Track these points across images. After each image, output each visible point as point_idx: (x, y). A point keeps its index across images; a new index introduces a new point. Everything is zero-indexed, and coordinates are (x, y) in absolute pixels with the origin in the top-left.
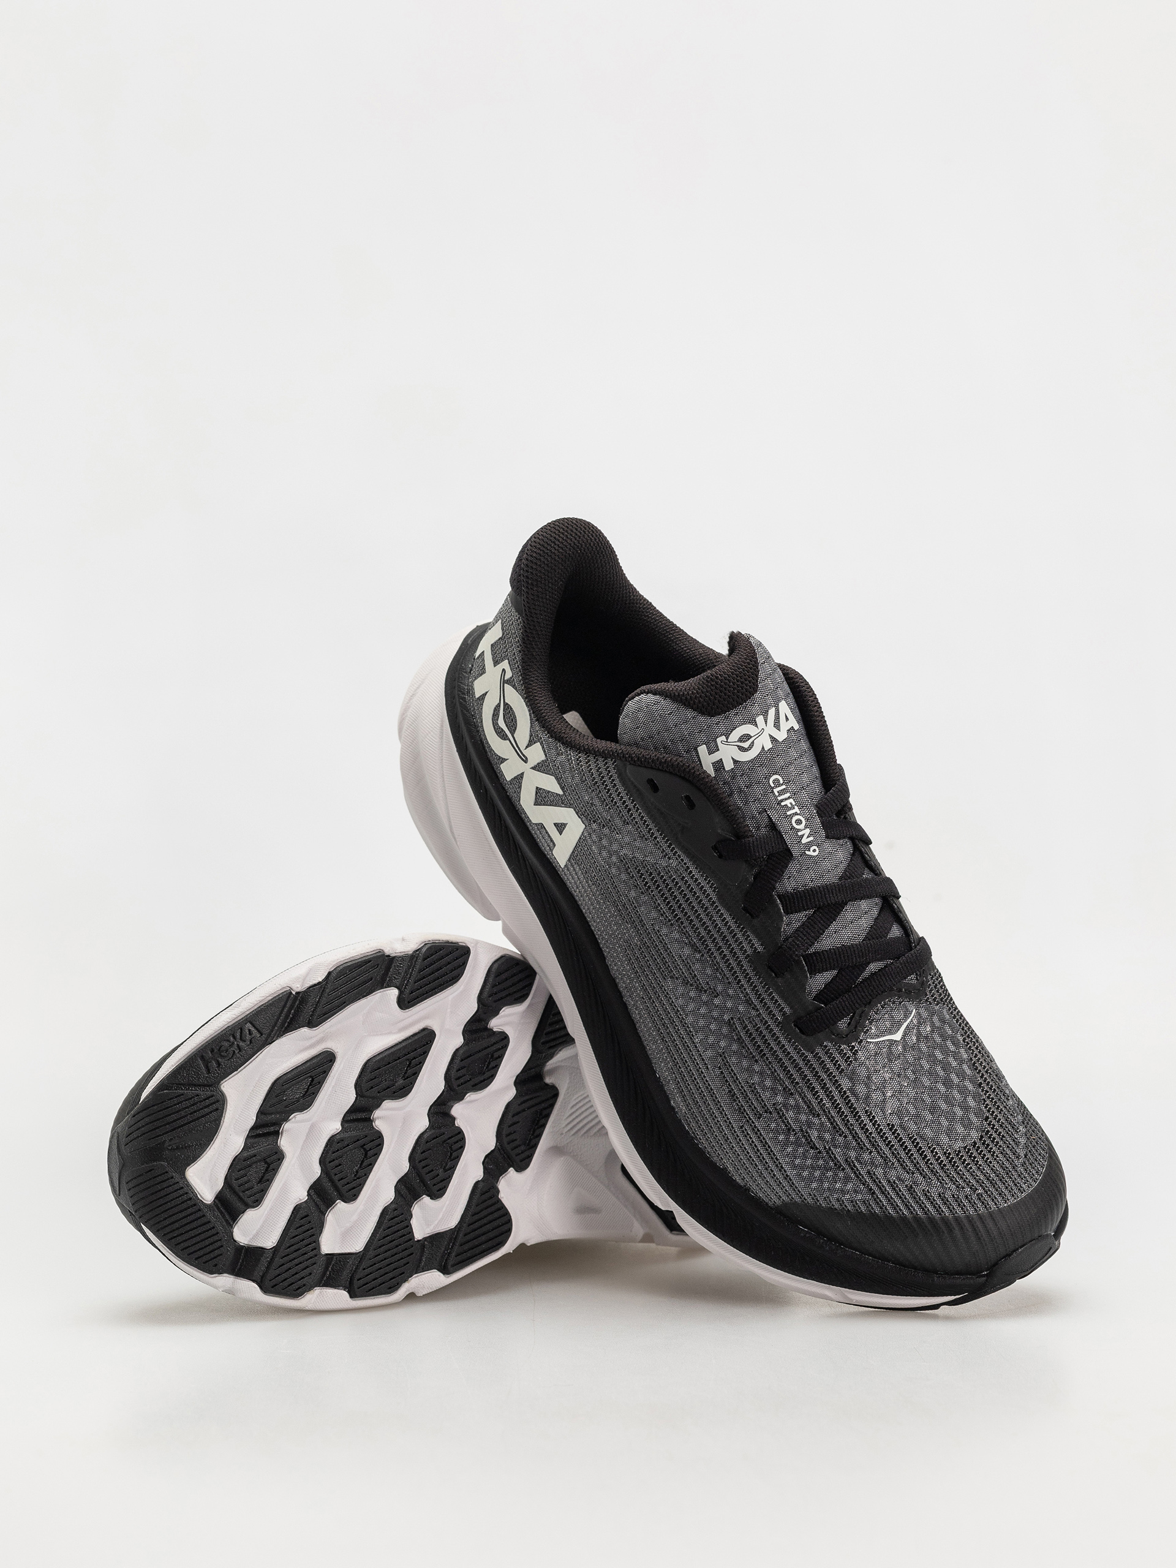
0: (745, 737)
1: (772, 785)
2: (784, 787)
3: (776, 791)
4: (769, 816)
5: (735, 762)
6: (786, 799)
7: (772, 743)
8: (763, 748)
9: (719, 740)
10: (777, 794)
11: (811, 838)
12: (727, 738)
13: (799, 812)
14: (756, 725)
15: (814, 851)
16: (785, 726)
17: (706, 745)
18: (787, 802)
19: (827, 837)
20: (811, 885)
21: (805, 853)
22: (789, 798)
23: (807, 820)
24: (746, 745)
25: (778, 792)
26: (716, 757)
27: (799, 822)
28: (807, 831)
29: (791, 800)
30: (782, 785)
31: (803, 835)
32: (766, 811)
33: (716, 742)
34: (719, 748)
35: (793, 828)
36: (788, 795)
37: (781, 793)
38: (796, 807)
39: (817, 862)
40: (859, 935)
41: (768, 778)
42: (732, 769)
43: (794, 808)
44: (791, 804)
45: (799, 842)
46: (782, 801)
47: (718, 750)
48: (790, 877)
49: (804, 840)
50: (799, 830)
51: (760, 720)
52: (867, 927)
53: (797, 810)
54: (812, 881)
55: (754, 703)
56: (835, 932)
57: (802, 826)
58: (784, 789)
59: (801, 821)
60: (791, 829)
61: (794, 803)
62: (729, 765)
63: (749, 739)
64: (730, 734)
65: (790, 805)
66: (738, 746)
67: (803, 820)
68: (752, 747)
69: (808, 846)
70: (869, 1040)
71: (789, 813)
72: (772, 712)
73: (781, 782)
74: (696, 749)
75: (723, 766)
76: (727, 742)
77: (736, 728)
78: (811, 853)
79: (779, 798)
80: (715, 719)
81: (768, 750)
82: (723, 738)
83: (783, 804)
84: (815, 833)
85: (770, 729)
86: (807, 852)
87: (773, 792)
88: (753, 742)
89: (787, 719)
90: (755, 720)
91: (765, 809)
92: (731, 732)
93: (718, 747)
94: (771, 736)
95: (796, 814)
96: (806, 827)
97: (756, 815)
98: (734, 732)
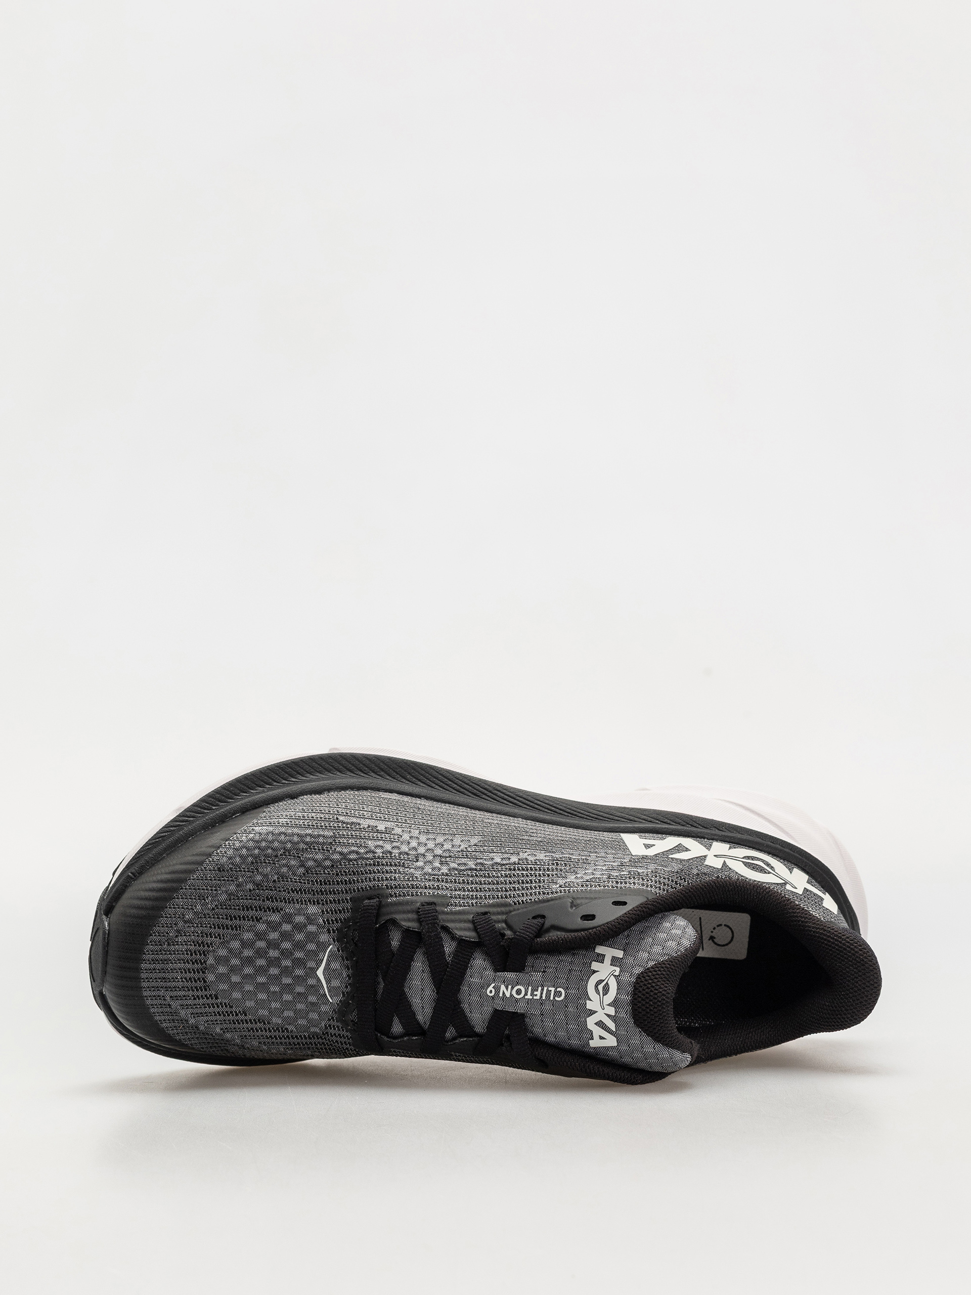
0: (606, 990)
1: (558, 989)
2: (552, 998)
3: (553, 989)
5: (594, 972)
6: (542, 994)
7: (590, 1010)
9: (618, 969)
10: (550, 989)
11: (501, 995)
12: (615, 976)
13: (526, 997)
15: (491, 992)
16: (597, 1031)
17: (621, 959)
18: (538, 993)
22: (541, 997)
23: (517, 1000)
24: (600, 987)
25: (551, 991)
26: (608, 960)
27: (519, 992)
28: (508, 995)
29: (538, 997)
30: (554, 998)
31: (507, 989)
35: (518, 984)
36: (544, 998)
37: (549, 992)
38: (531, 997)
41: (566, 989)
43: (531, 996)
44: (536, 995)
46: (542, 990)
49: (503, 988)
50: (512, 988)
51: (611, 1011)
53: (529, 997)
59: (519, 995)
61: (535, 998)
62: (595, 966)
63: (603, 993)
65: (535, 993)
66: (603, 981)
68: (596, 991)
69: (497, 989)
70: (331, 946)
71: (530, 988)
72: (612, 1025)
73: (556, 998)
75: (597, 961)
78: (491, 988)
79: (545, 988)
81: (586, 1003)
83: (540, 988)
85: (600, 1016)
87: (554, 986)
88: (599, 994)
89: (601, 1038)
93: (614, 966)
95: (526, 994)
96: (511, 995)
98: (616, 984)
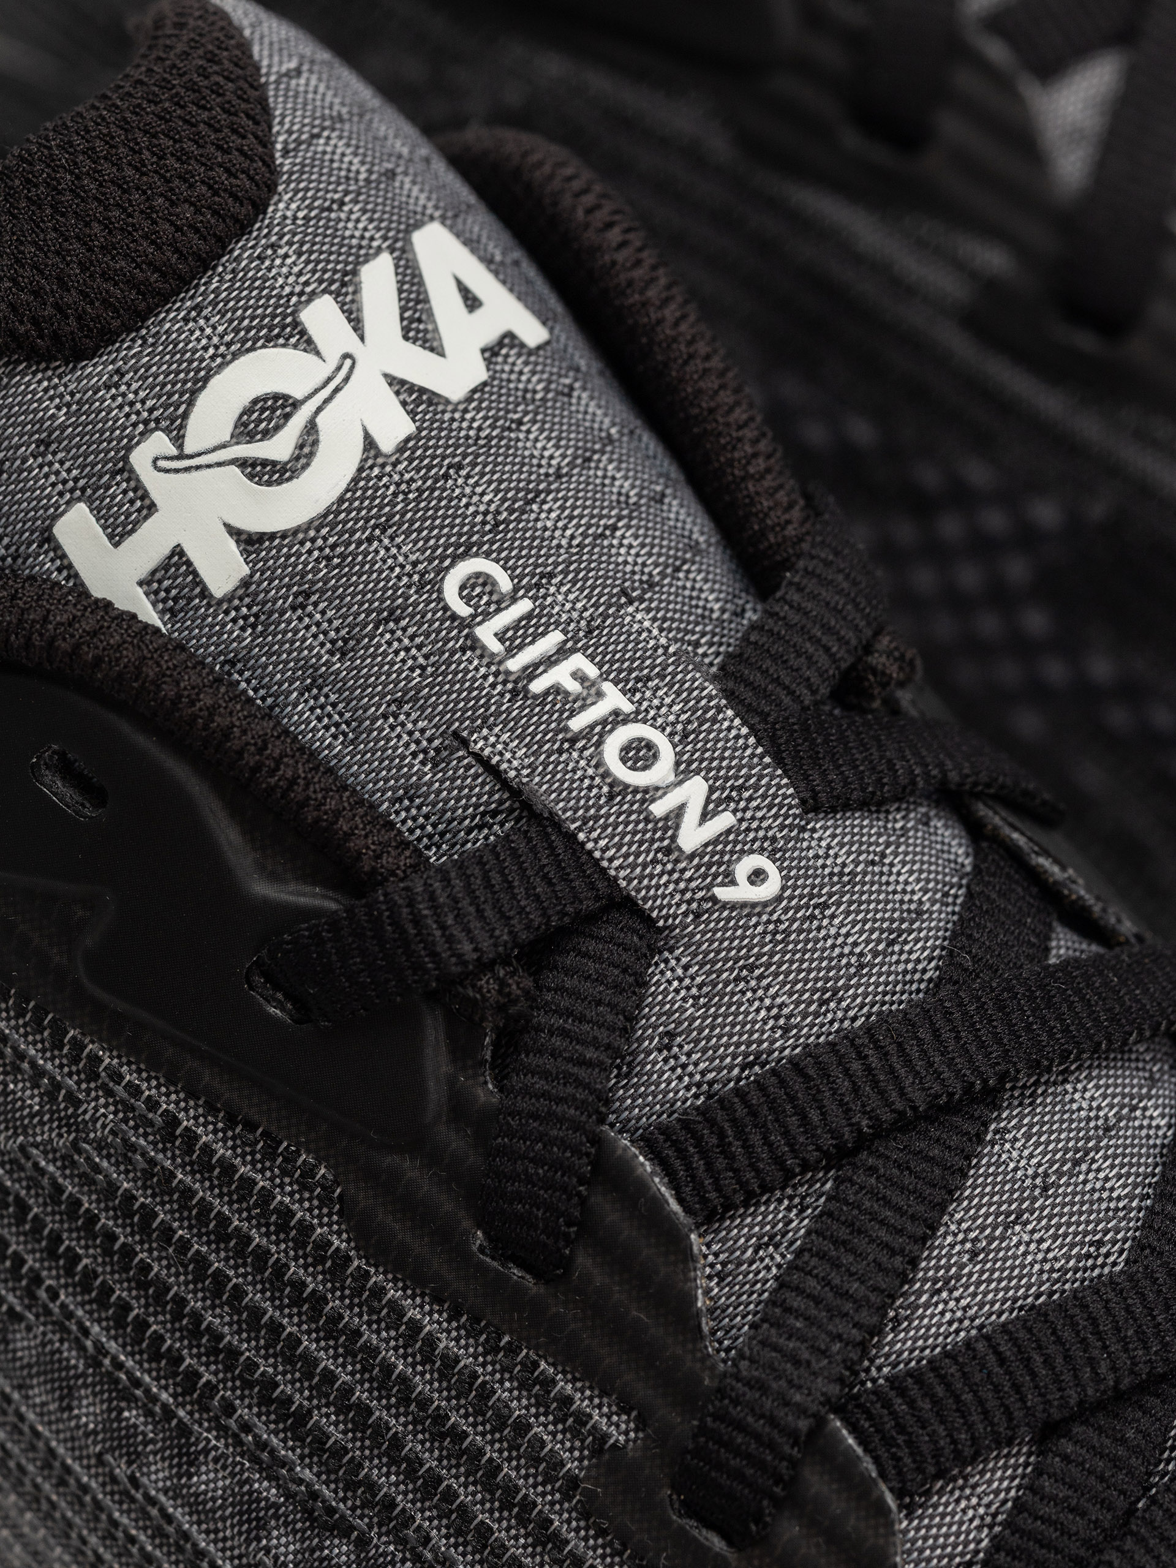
1: (463, 610)
2: (524, 606)
3: (487, 633)
4: (484, 762)
6: (549, 662)
7: (412, 414)
8: (370, 443)
9: (141, 458)
10: (495, 646)
11: (725, 820)
12: (178, 440)
13: (627, 707)
14: (308, 345)
15: (757, 877)
17: (90, 501)
18: (561, 675)
19: (812, 806)
20: (787, 1048)
21: (714, 899)
22: (562, 653)
23: (682, 738)
25: (500, 637)
28: (695, 790)
29: (578, 661)
30: (514, 600)
31: (679, 811)
32: (465, 743)
33: (126, 470)
34: (155, 495)
35: (618, 790)
36: (555, 638)
38: (607, 687)
39: (787, 932)
40: (1100, 1244)
41: (433, 585)
42: (245, 583)
43: (600, 695)
44: (579, 676)
45: (668, 851)
46: (532, 671)
47: (152, 508)
48: (671, 1035)
50: (650, 793)
52: (1131, 1197)
53: (614, 699)
54: (786, 1030)
55: (274, 247)
56: (974, 1254)
57: (662, 771)
58: (529, 616)
59: (650, 746)
60: (611, 797)
61: (592, 671)
63: (287, 417)
64: (185, 416)
66: (243, 463)
67: (661, 741)
68: (311, 455)
71: (577, 723)
73: (505, 584)
74: (48, 539)
75: (198, 581)
76: (181, 457)
77: (206, 380)
78: (742, 892)
79: (514, 664)
80: (97, 370)
82: (159, 443)
83: (537, 686)
84: (741, 788)
86: (723, 893)
87: (474, 644)
88: (311, 427)
89: (472, 302)
90: (296, 324)
91: (456, 734)
92: (191, 403)
93: (145, 496)
94: (398, 385)
95: (617, 719)
96: (683, 771)
97: (421, 775)
98: (203, 399)
